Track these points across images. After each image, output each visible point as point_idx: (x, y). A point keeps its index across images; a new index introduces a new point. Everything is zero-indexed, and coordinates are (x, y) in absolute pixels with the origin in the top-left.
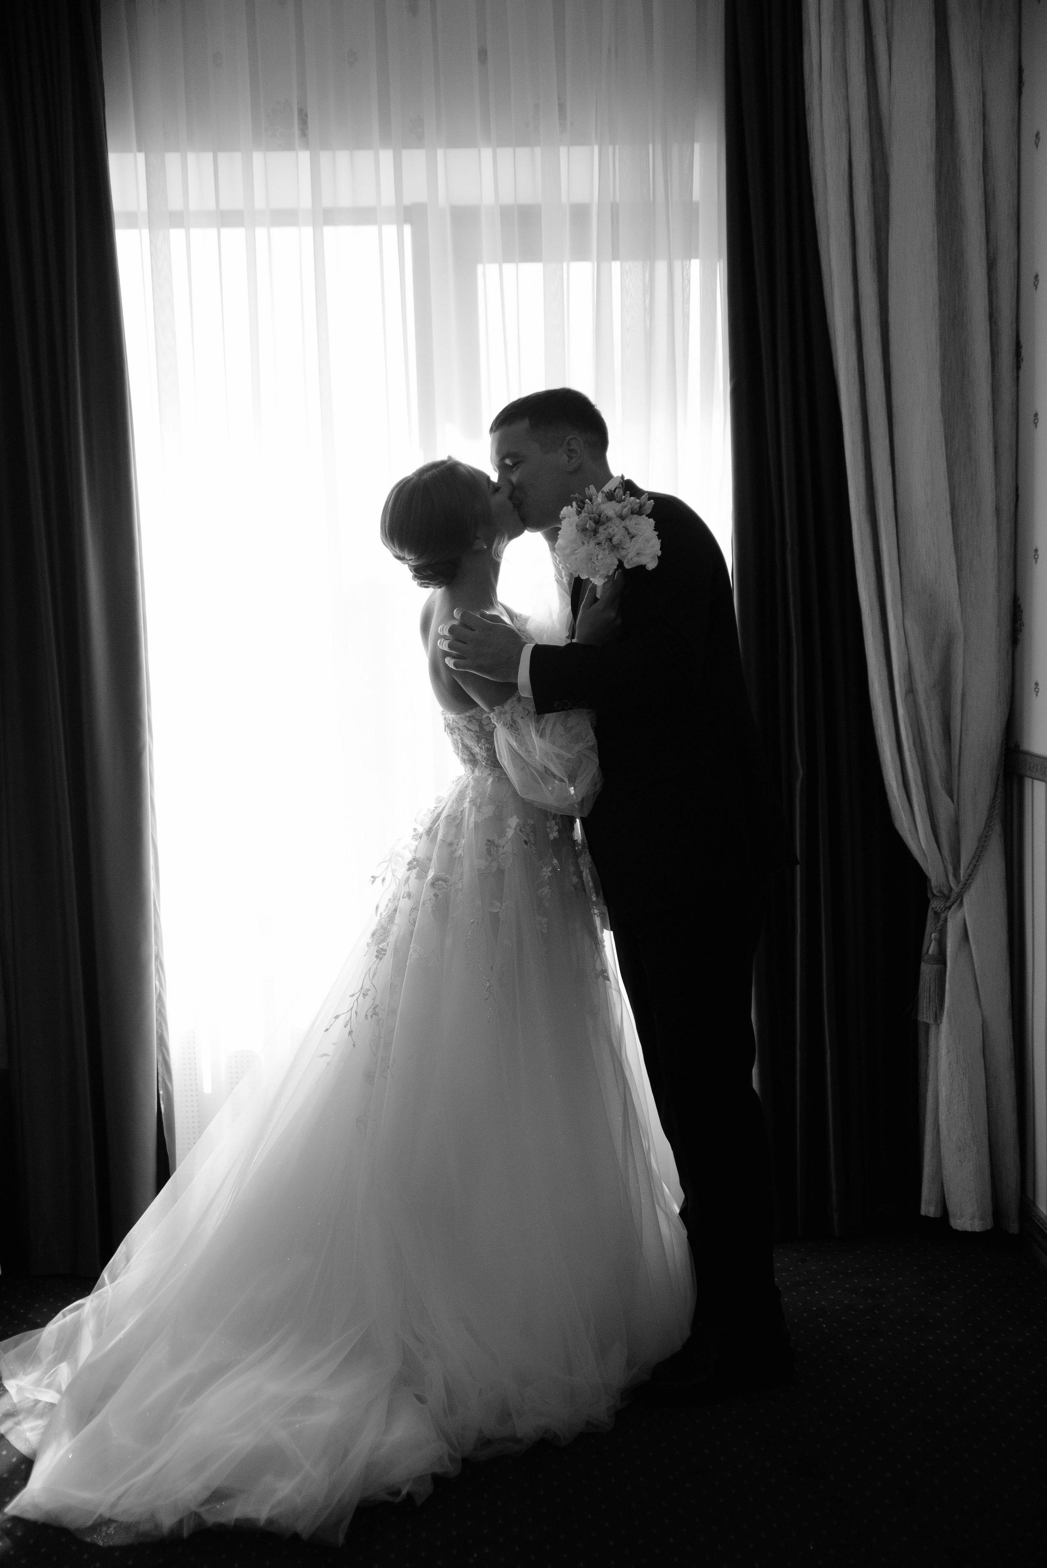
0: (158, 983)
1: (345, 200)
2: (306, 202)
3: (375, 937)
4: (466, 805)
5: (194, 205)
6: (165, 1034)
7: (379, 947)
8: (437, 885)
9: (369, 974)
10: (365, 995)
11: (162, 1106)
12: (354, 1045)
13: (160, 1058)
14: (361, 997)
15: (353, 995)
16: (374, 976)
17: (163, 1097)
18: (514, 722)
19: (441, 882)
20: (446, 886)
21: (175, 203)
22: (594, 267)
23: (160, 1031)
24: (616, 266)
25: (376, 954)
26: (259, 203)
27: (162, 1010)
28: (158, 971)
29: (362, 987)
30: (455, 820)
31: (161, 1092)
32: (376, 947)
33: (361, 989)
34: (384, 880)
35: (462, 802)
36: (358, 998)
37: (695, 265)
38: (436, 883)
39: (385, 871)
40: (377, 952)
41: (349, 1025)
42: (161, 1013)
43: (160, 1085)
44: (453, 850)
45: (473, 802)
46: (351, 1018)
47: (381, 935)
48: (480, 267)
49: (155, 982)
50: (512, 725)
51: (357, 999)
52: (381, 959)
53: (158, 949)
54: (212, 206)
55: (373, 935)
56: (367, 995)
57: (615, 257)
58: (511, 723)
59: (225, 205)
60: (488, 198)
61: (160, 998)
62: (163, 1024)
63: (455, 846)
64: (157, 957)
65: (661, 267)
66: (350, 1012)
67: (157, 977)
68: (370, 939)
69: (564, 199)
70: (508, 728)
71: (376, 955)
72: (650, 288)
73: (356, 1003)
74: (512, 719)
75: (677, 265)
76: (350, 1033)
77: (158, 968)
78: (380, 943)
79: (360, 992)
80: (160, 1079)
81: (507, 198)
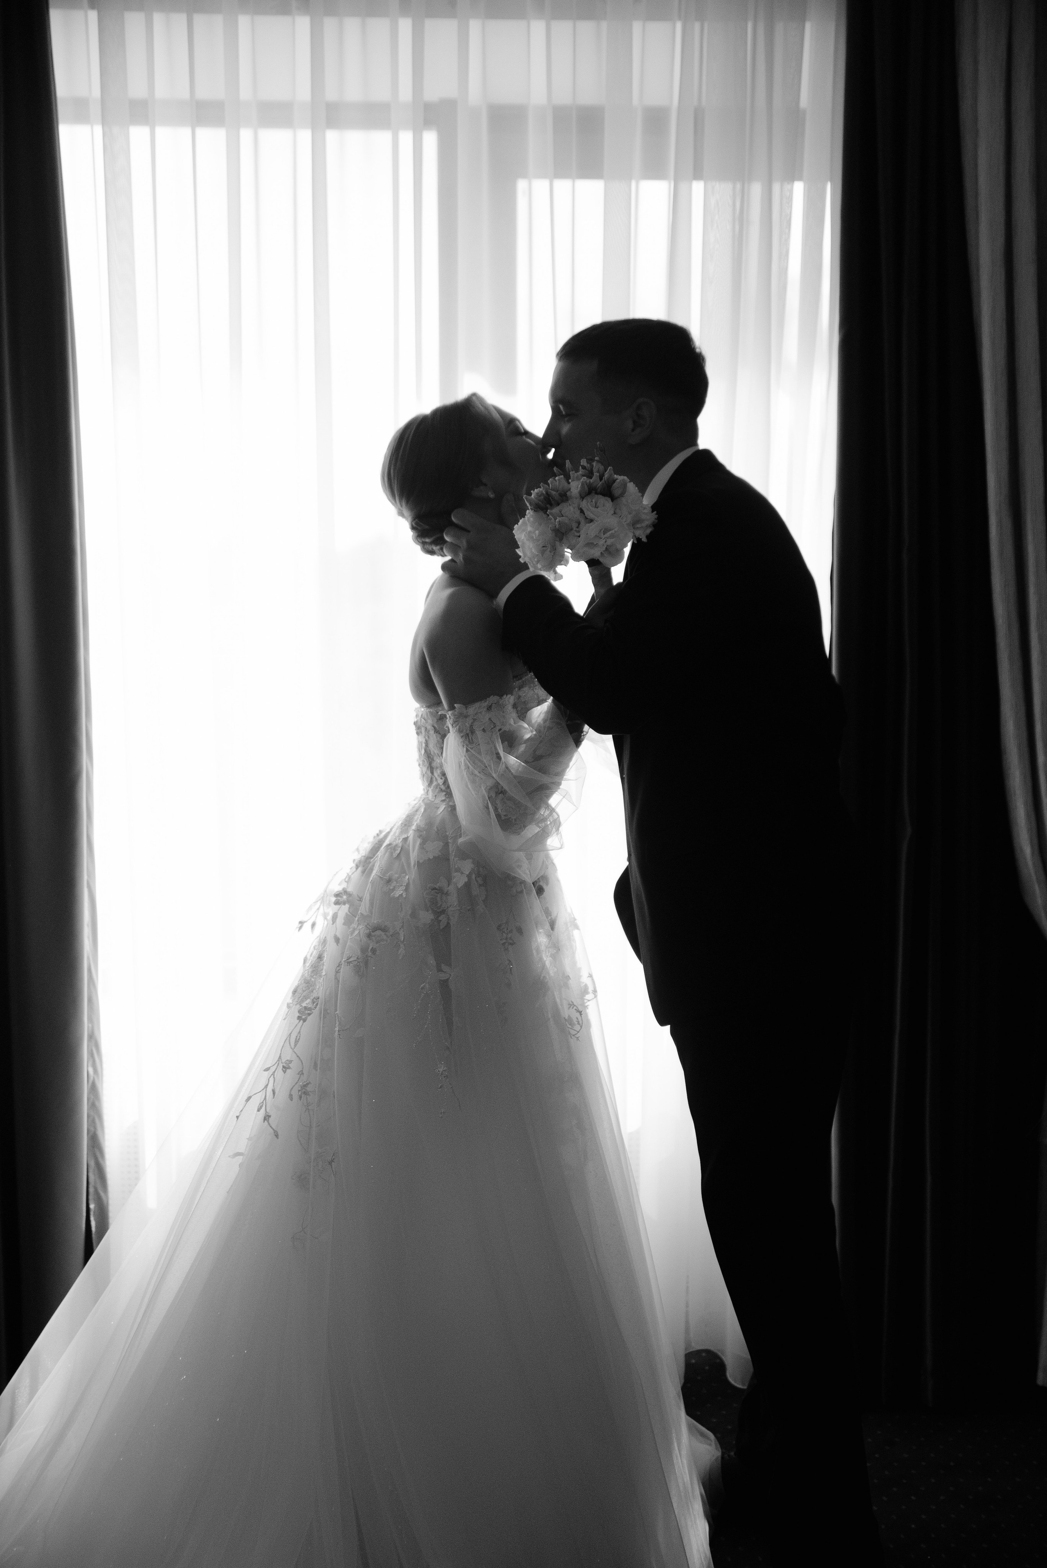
0: (91, 1070)
1: (353, 93)
2: (304, 93)
3: (297, 993)
4: (411, 833)
5: (161, 91)
6: (99, 1133)
7: (301, 1006)
8: (375, 936)
9: (289, 1040)
10: (285, 1069)
11: (93, 1224)
12: (277, 1136)
13: (92, 1163)
14: (280, 1072)
15: (267, 1070)
16: (295, 1045)
17: (94, 1212)
18: (472, 732)
19: (378, 932)
20: (385, 937)
21: (137, 89)
22: (670, 186)
23: (92, 1129)
24: (698, 187)
25: (298, 1014)
26: (245, 93)
27: (97, 1103)
28: (91, 1054)
29: (280, 1057)
30: (398, 853)
31: (92, 1206)
32: (298, 1006)
33: (278, 1060)
34: (313, 925)
35: (407, 829)
36: (274, 1072)
37: (799, 188)
38: (373, 934)
39: (316, 914)
40: (299, 1012)
41: (264, 1108)
42: (95, 1106)
43: (91, 1197)
44: (391, 888)
45: (418, 830)
46: (265, 1098)
47: (304, 991)
48: (522, 185)
49: (86, 1068)
50: (468, 734)
51: (273, 1074)
52: (304, 1021)
53: (93, 1027)
54: (185, 94)
55: (295, 992)
56: (289, 1068)
57: (698, 174)
58: (468, 732)
59: (202, 93)
60: (538, 96)
61: (94, 1089)
62: (97, 1121)
63: (394, 884)
64: (92, 1036)
65: (756, 189)
66: (265, 1090)
67: (90, 1063)
68: (291, 999)
69: (636, 101)
70: (462, 737)
71: (298, 1016)
72: (741, 219)
73: (272, 1080)
74: (471, 726)
75: (776, 187)
76: (267, 1118)
77: (92, 1050)
78: (302, 1001)
79: (276, 1064)
80: (91, 1190)
81: (563, 97)
